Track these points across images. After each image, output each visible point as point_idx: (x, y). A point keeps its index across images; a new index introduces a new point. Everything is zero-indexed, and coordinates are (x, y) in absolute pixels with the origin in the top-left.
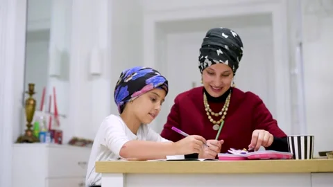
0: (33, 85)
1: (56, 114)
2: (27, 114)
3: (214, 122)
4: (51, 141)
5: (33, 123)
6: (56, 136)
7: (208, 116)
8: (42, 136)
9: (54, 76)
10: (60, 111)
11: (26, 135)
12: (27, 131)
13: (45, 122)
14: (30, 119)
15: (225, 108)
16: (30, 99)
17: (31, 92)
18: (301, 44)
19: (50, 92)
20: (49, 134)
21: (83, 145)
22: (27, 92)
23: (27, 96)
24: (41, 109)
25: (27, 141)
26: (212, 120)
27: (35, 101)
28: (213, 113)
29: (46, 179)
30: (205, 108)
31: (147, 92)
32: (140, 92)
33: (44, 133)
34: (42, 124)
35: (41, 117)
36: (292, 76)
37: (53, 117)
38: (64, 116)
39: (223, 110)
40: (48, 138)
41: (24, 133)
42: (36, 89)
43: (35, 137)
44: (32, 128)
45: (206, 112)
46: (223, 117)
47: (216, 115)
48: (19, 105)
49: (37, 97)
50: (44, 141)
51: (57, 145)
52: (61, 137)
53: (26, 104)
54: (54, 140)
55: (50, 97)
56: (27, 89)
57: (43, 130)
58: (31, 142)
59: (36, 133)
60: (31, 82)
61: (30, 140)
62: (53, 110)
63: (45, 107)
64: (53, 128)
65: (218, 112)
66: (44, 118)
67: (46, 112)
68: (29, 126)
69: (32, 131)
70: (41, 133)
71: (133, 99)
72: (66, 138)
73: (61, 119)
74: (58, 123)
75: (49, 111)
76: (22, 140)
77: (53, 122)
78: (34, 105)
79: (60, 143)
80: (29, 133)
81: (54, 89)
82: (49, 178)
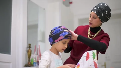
0: (30, 44)
2: (28, 56)
4: (38, 66)
5: (31, 59)
8: (34, 64)
12: (28, 62)
13: (35, 59)
15: (96, 35)
16: (29, 50)
17: (30, 47)
20: (37, 63)
23: (28, 49)
24: (34, 54)
26: (89, 37)
27: (31, 51)
32: (58, 40)
33: (35, 63)
34: (35, 60)
35: (34, 57)
37: (39, 56)
39: (94, 35)
41: (27, 63)
43: (32, 64)
44: (30, 61)
47: (91, 35)
48: (25, 52)
49: (32, 49)
50: (35, 66)
53: (28, 52)
55: (38, 49)
56: (28, 46)
57: (35, 62)
59: (32, 63)
61: (30, 65)
62: (39, 54)
67: (36, 54)
68: (29, 60)
70: (34, 63)
75: (38, 54)
76: (26, 66)
77: (39, 59)
78: (31, 52)
80: (29, 63)
81: (39, 46)
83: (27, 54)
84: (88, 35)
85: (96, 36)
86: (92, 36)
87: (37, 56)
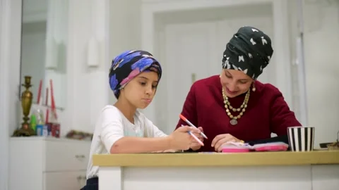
0: (30, 78)
1: (53, 106)
3: (231, 116)
4: (49, 134)
5: (29, 116)
6: (53, 129)
7: (225, 109)
8: (39, 130)
9: (51, 68)
10: (57, 104)
11: (23, 128)
12: (23, 124)
13: (41, 116)
14: (26, 112)
15: (244, 105)
16: (26, 92)
17: (28, 85)
18: (302, 35)
19: (47, 85)
20: (46, 127)
21: (80, 139)
22: (23, 85)
23: (23, 89)
24: (38, 102)
25: (24, 135)
26: (229, 114)
27: (31, 94)
28: (231, 107)
29: (43, 172)
31: (135, 77)
32: (127, 78)
33: (41, 126)
34: (39, 118)
35: (38, 110)
36: (293, 67)
37: (50, 110)
38: (62, 109)
39: (242, 106)
40: (45, 131)
41: (20, 126)
42: (32, 82)
43: (33, 130)
44: (29, 122)
45: (224, 104)
46: (241, 114)
47: (234, 110)
48: (16, 98)
49: (34, 90)
50: (41, 134)
51: (54, 138)
52: (59, 131)
53: (23, 97)
54: (51, 133)
55: (47, 90)
56: (23, 82)
57: (40, 123)
58: (28, 136)
59: (33, 126)
60: (28, 75)
61: (27, 133)
62: (50, 103)
63: (42, 100)
64: (50, 121)
66: (41, 111)
67: (43, 105)
68: (26, 119)
69: (28, 124)
70: (38, 126)
71: (123, 87)
72: (64, 131)
73: (58, 112)
74: (55, 116)
75: (46, 104)
76: (18, 134)
77: (50, 115)
78: (31, 98)
79: (58, 136)
80: (26, 126)
81: (51, 82)
82: (47, 172)
83: (20, 103)
84: (227, 110)
85: (246, 106)
86: (239, 110)
87: (45, 110)
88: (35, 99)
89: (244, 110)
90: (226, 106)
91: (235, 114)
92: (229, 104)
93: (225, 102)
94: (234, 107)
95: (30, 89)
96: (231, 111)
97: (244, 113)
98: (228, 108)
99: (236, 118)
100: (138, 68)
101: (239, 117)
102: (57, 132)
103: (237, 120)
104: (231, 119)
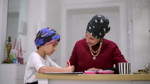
0: (10, 38)
1: (21, 50)
2: (8, 51)
3: (94, 55)
4: (18, 63)
5: (10, 54)
7: (91, 52)
8: (14, 61)
10: (23, 49)
11: (7, 60)
12: (7, 58)
13: (15, 54)
14: (9, 53)
16: (9, 44)
17: (10, 41)
18: (132, 21)
19: (18, 41)
20: (17, 60)
22: (7, 41)
23: (8, 42)
24: (14, 48)
26: (92, 54)
27: (11, 45)
28: (93, 51)
29: (15, 80)
30: (89, 48)
32: (49, 43)
33: (15, 59)
34: (14, 55)
35: (14, 52)
36: (128, 35)
37: (19, 52)
38: (25, 52)
39: (98, 50)
42: (12, 39)
43: (11, 61)
44: (10, 57)
45: (90, 50)
46: (98, 54)
47: (95, 52)
48: (4, 46)
49: (12, 43)
50: (15, 63)
52: (23, 61)
53: (7, 46)
54: (19, 62)
55: (18, 43)
56: (8, 39)
57: (15, 58)
58: (9, 63)
59: (12, 59)
60: (10, 36)
61: (9, 62)
62: (19, 49)
63: (16, 47)
64: (19, 57)
65: (96, 51)
67: (16, 49)
68: (8, 56)
69: (9, 58)
70: (13, 59)
73: (23, 53)
74: (22, 55)
77: (19, 54)
78: (11, 46)
79: (22, 64)
80: (8, 59)
81: (20, 39)
82: (17, 79)
83: (6, 49)
84: (92, 53)
85: (100, 50)
86: (97, 52)
87: (17, 52)
88: (12, 47)
89: (99, 52)
90: (91, 51)
91: (95, 54)
92: (92, 50)
93: (90, 49)
94: (94, 51)
95: (11, 43)
96: (93, 53)
97: (99, 53)
98: (92, 51)
99: (96, 56)
100: (55, 39)
101: (97, 55)
102: (22, 62)
103: (96, 57)
104: (94, 56)
